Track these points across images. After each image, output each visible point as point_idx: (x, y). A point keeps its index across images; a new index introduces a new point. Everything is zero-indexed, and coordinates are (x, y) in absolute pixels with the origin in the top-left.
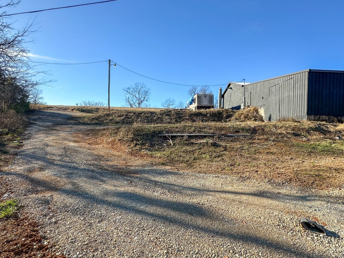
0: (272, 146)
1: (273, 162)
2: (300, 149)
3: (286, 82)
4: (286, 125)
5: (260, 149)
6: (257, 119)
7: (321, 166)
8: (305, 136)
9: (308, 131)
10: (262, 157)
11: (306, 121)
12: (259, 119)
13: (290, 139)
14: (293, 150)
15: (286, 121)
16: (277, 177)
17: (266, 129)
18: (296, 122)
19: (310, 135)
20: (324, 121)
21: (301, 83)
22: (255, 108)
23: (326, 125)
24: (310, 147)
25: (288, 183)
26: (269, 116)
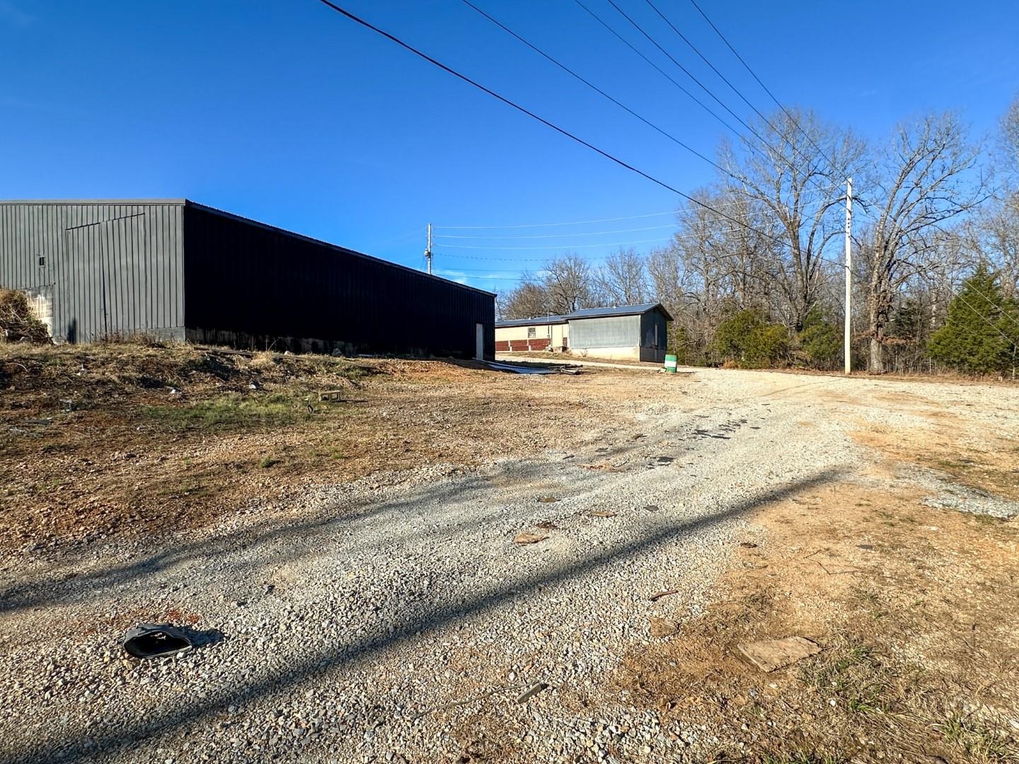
0: (69, 423)
1: (67, 478)
2: (160, 424)
3: (122, 222)
4: (120, 353)
5: (19, 439)
6: (22, 336)
7: (207, 465)
8: (175, 387)
9: (186, 371)
10: (26, 468)
11: (183, 344)
12: (32, 334)
13: (131, 397)
14: (138, 429)
15: (126, 343)
16: (72, 523)
17: (48, 370)
18: (153, 346)
19: (191, 382)
20: (226, 345)
21: (166, 234)
22: (13, 295)
23: (228, 356)
24: (187, 415)
25: (108, 536)
26: (69, 327)
